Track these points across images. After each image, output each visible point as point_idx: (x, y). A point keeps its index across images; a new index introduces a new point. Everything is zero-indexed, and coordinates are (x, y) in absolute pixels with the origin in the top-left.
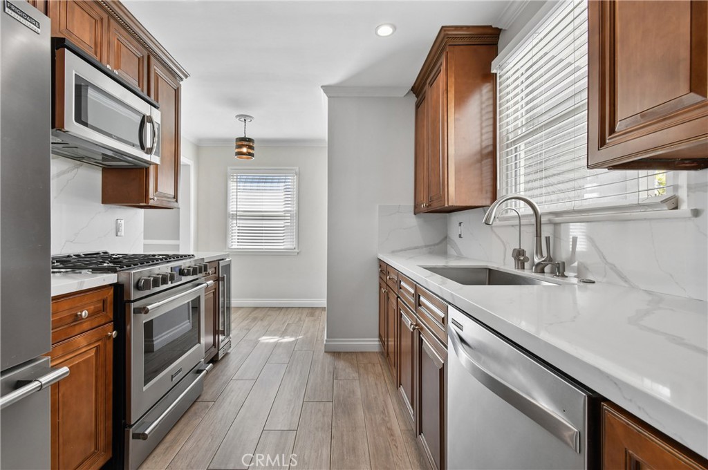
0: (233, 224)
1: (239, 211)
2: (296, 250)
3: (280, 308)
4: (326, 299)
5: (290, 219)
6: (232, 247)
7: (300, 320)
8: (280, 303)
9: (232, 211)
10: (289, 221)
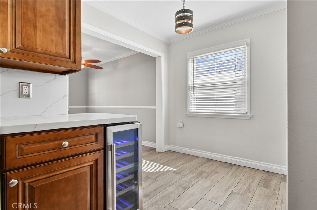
0: (192, 94)
1: (196, 84)
2: (249, 115)
3: (232, 165)
4: (287, 167)
5: (242, 87)
6: (191, 111)
7: (249, 189)
8: (232, 160)
9: (191, 85)
10: (241, 88)
